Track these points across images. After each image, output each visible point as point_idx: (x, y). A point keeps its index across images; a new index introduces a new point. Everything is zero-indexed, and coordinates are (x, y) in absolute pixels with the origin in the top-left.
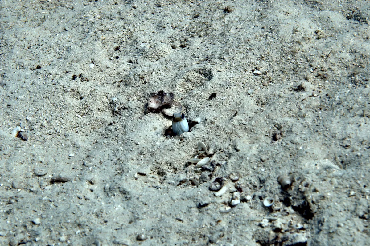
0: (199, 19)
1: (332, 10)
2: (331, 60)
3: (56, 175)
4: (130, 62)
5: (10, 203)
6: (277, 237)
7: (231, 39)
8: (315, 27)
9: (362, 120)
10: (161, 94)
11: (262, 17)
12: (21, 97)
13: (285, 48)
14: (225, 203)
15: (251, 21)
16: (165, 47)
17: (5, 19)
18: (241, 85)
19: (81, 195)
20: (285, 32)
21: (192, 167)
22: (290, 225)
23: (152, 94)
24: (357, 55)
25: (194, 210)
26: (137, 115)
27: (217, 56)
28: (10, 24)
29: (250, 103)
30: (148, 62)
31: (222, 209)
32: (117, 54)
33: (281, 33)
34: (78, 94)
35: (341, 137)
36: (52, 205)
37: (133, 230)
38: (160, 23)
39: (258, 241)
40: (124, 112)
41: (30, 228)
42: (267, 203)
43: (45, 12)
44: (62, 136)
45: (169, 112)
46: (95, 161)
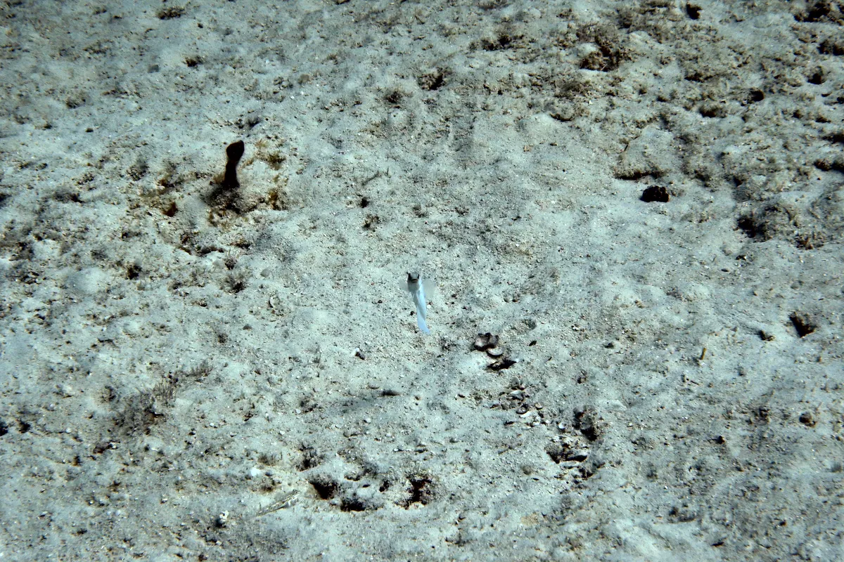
0: (534, 280)
1: (656, 286)
2: (642, 326)
3: (387, 389)
4: (465, 308)
5: (346, 405)
6: (564, 450)
7: (559, 298)
8: (636, 298)
9: (654, 374)
10: (488, 335)
11: (591, 282)
12: (362, 324)
13: (605, 311)
14: (527, 424)
15: (580, 286)
16: (498, 299)
17: (351, 257)
18: (559, 337)
19: (407, 407)
20: (608, 299)
21: (505, 395)
22: (577, 443)
23: (480, 335)
24: (666, 324)
25: (501, 427)
26: (464, 351)
27: (544, 311)
28: (357, 261)
29: (565, 353)
30: (480, 310)
31: (524, 427)
32: (453, 300)
33: (604, 298)
34: (412, 328)
35: (633, 385)
36: (381, 410)
37: (448, 434)
38: (498, 278)
39: (548, 453)
40: (452, 348)
41: (361, 425)
42: (561, 426)
43: (389, 255)
44: (396, 360)
45: (493, 351)
46: (423, 383)
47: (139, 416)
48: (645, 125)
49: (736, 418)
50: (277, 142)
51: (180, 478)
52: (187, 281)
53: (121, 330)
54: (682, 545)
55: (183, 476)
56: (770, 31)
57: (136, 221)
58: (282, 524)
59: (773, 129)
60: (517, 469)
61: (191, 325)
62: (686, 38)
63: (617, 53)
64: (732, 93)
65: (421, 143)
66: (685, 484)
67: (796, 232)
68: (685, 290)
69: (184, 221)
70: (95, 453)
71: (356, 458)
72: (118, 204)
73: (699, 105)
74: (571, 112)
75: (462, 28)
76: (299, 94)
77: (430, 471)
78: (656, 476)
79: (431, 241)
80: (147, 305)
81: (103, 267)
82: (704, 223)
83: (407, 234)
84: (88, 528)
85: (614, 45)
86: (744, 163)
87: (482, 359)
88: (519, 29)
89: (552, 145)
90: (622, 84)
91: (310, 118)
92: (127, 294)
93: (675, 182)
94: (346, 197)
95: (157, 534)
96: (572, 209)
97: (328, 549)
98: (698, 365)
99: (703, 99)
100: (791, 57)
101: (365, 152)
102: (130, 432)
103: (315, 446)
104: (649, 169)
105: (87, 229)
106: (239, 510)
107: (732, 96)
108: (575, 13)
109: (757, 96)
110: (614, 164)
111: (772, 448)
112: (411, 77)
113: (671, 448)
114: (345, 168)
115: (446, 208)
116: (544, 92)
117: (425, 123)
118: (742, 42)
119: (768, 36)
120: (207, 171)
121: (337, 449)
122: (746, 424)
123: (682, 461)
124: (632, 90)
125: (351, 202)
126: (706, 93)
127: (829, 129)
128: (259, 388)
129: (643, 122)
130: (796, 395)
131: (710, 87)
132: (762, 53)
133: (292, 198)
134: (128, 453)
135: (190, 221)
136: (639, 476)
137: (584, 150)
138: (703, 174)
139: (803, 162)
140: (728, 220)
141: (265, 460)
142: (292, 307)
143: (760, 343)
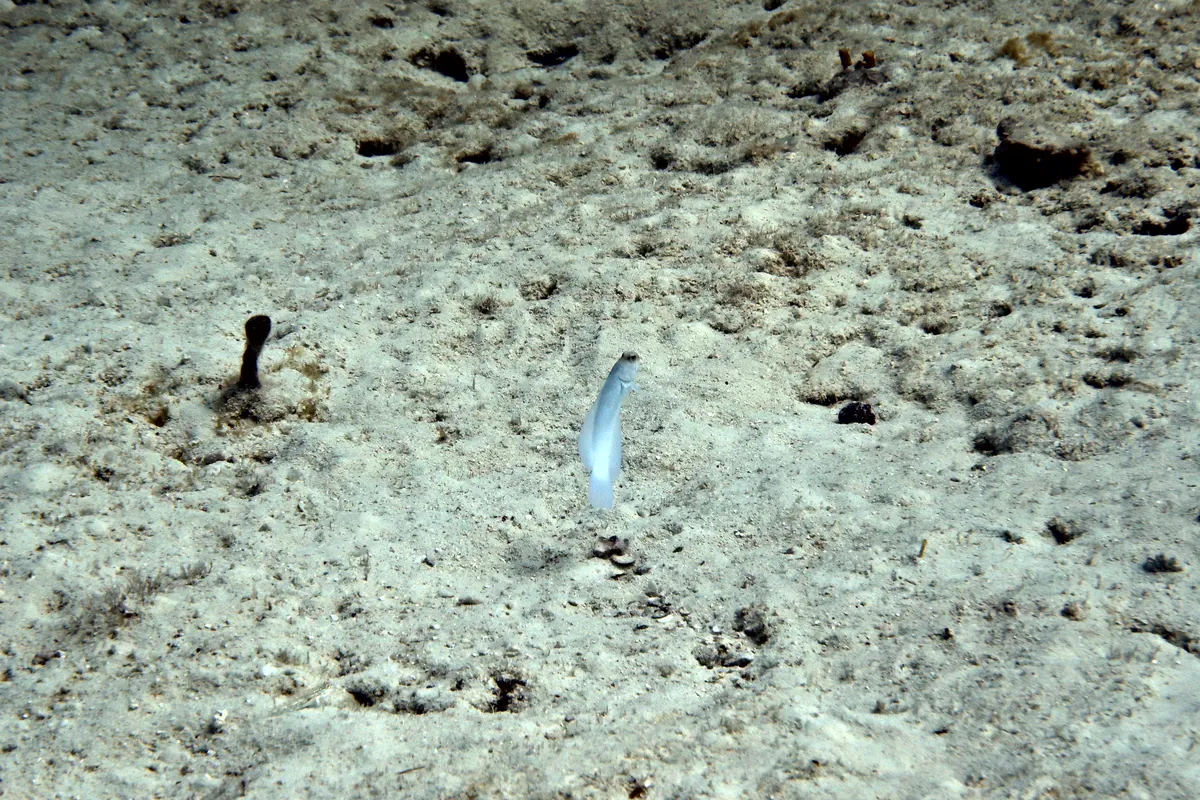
0: (681, 493)
1: (855, 494)
2: (836, 529)
3: (464, 597)
4: (579, 523)
5: (404, 612)
6: (720, 654)
7: (717, 505)
8: (828, 504)
9: (852, 575)
10: (614, 539)
12: (431, 530)
13: (782, 514)
14: (668, 630)
15: (747, 493)
16: (629, 513)
18: (716, 543)
19: (494, 614)
20: (786, 502)
21: (637, 604)
22: (739, 646)
23: (601, 541)
24: (870, 529)
25: (629, 632)
26: (579, 560)
27: (694, 516)
29: (723, 560)
32: (564, 514)
33: (782, 500)
34: (503, 535)
35: (822, 586)
36: (456, 617)
37: (551, 641)
38: (629, 494)
39: (697, 657)
40: (560, 558)
41: (426, 632)
42: (716, 630)
44: (479, 571)
45: (620, 559)
46: (516, 592)
47: (102, 618)
48: (843, 343)
49: (969, 615)
50: (317, 352)
51: (158, 680)
52: (180, 485)
53: (81, 529)
54: (889, 732)
55: (163, 677)
56: (1022, 240)
57: (109, 428)
58: (305, 723)
59: (1025, 344)
60: (651, 671)
61: (183, 529)
62: (903, 245)
63: (806, 260)
64: (967, 307)
65: (522, 359)
66: (894, 683)
67: (1057, 443)
68: (898, 493)
69: (178, 432)
70: (34, 663)
71: (417, 662)
72: (85, 406)
73: (920, 320)
74: (738, 320)
75: (586, 238)
76: (352, 303)
77: (524, 670)
78: (852, 677)
79: (533, 460)
80: (121, 505)
81: (59, 462)
82: (924, 444)
83: (500, 451)
84: (19, 743)
85: (801, 251)
86: (983, 377)
87: (604, 567)
88: (667, 235)
89: (710, 357)
90: (812, 292)
91: (364, 328)
92: (91, 492)
93: (885, 402)
94: (412, 412)
95: (120, 744)
96: (738, 425)
97: (372, 743)
98: (915, 564)
99: (926, 310)
100: (1050, 267)
101: (442, 366)
102: (87, 639)
103: (358, 652)
104: (849, 392)
105: (37, 428)
106: (243, 711)
107: (968, 311)
108: (745, 218)
109: (1004, 310)
110: (799, 382)
111: (1020, 639)
112: (511, 285)
113: (874, 648)
114: (414, 380)
115: (557, 424)
116: (701, 299)
117: (530, 335)
118: (981, 250)
119: (1018, 244)
120: (214, 376)
121: (391, 653)
122: (985, 621)
123: (890, 660)
124: (826, 301)
125: (420, 419)
126: (930, 305)
127: (1102, 344)
128: (278, 592)
129: (841, 337)
130: (1056, 587)
131: (935, 298)
132: (1009, 264)
133: (335, 414)
134: (83, 660)
135: (187, 433)
136: (829, 679)
137: (756, 364)
138: (925, 393)
139: (1067, 374)
140: (959, 439)
141: (283, 657)
142: (331, 511)
143: (1006, 545)
